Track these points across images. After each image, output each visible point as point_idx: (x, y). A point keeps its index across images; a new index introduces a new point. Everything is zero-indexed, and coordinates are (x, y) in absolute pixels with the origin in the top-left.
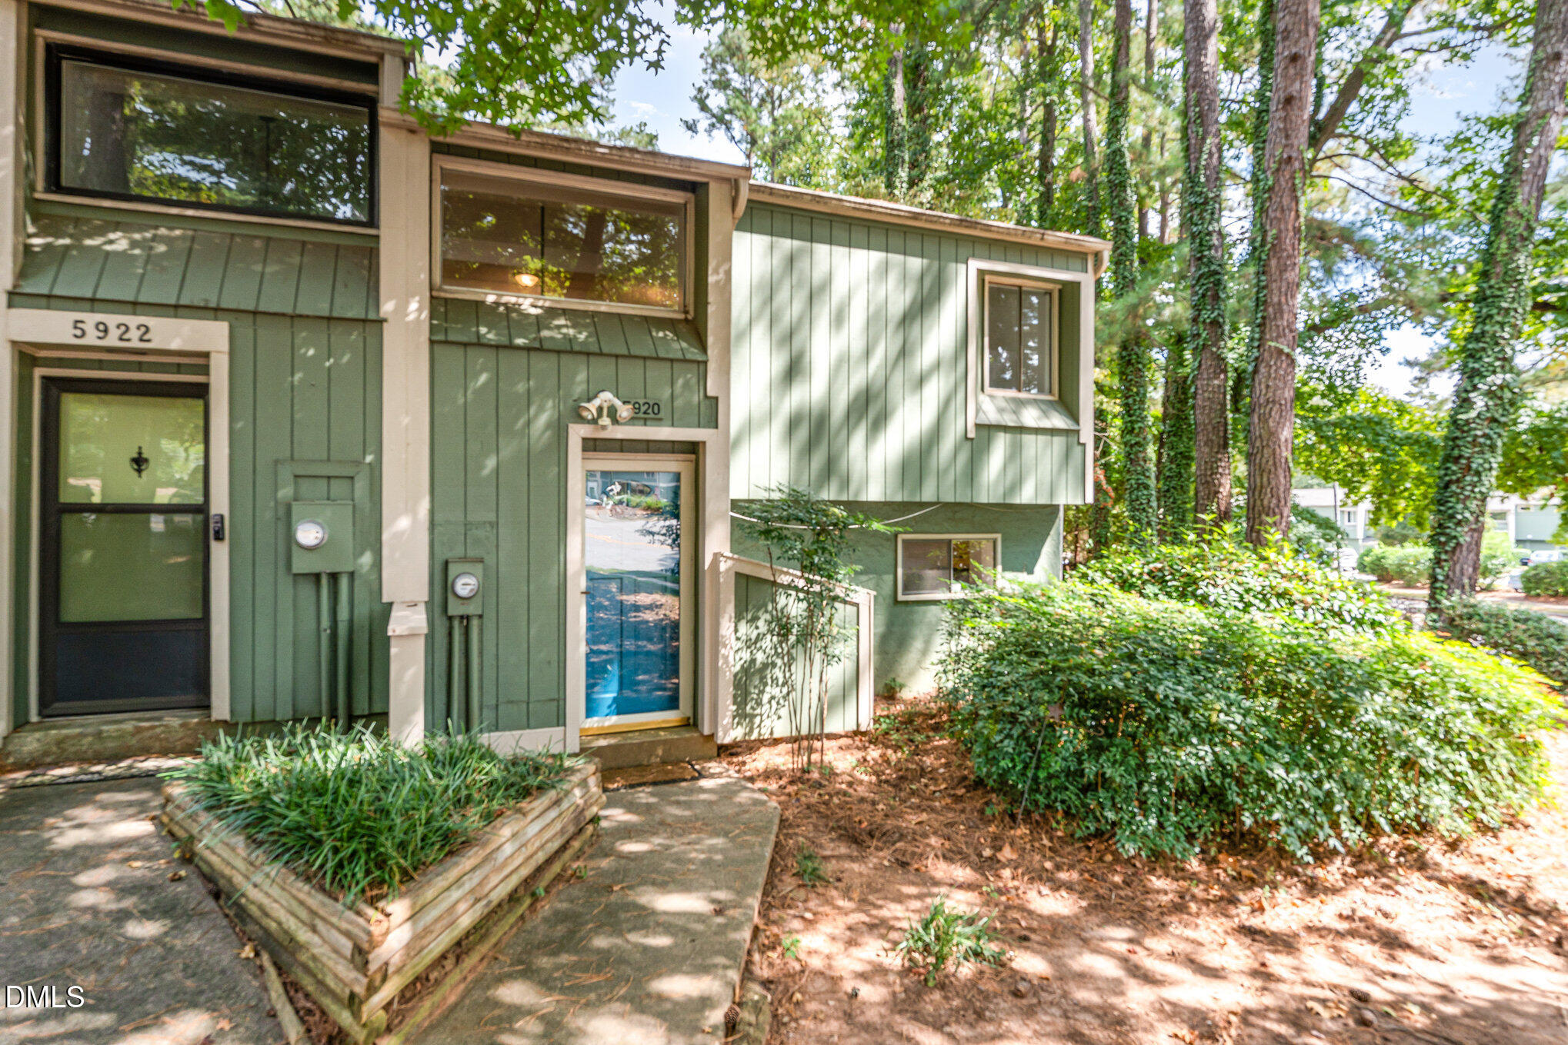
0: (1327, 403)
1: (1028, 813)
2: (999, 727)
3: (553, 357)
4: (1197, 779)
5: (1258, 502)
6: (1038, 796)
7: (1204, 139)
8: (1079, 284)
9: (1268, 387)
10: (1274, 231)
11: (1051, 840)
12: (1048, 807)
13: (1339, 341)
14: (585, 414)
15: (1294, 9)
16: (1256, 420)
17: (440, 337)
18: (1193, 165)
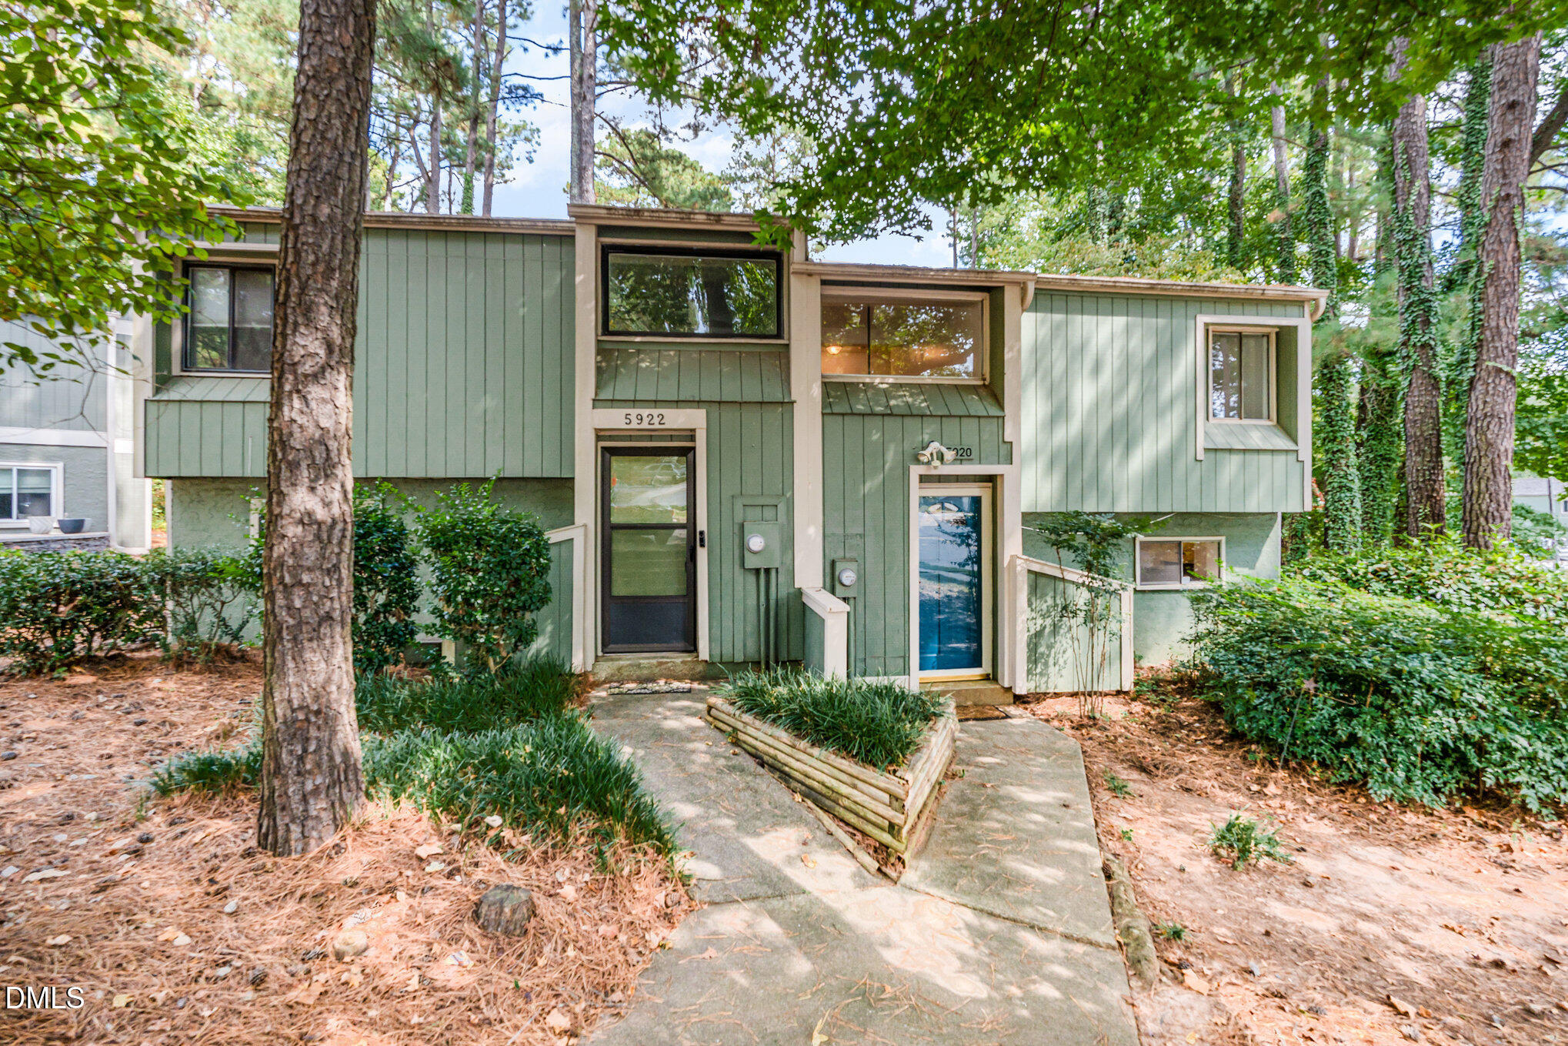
0: (1544, 403)
1: (1286, 761)
2: (1257, 693)
3: (899, 419)
4: (1444, 744)
5: (1476, 507)
6: (1296, 749)
7: (1412, 183)
8: (1296, 328)
9: (1485, 402)
10: (1492, 262)
11: (1309, 782)
12: (1304, 757)
13: (1556, 343)
14: (922, 458)
15: (1511, 61)
16: (1473, 433)
17: (828, 411)
18: (1401, 206)
